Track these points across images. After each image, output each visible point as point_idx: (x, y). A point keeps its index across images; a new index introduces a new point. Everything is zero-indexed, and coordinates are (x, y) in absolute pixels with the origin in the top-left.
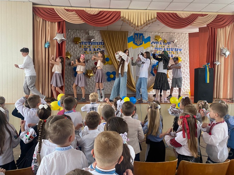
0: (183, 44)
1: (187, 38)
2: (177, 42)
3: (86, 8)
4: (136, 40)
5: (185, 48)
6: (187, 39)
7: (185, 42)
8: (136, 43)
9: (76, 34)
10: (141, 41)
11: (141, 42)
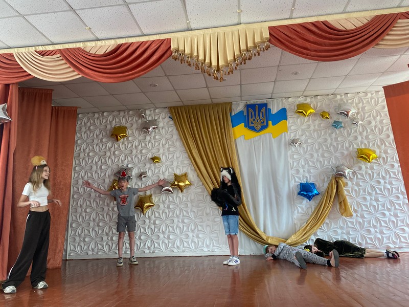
0: (375, 118)
1: (383, 101)
2: (358, 113)
3: (86, 43)
4: (251, 120)
5: (382, 127)
6: (383, 104)
7: (378, 113)
8: (251, 125)
9: (117, 120)
10: (264, 119)
11: (263, 123)
